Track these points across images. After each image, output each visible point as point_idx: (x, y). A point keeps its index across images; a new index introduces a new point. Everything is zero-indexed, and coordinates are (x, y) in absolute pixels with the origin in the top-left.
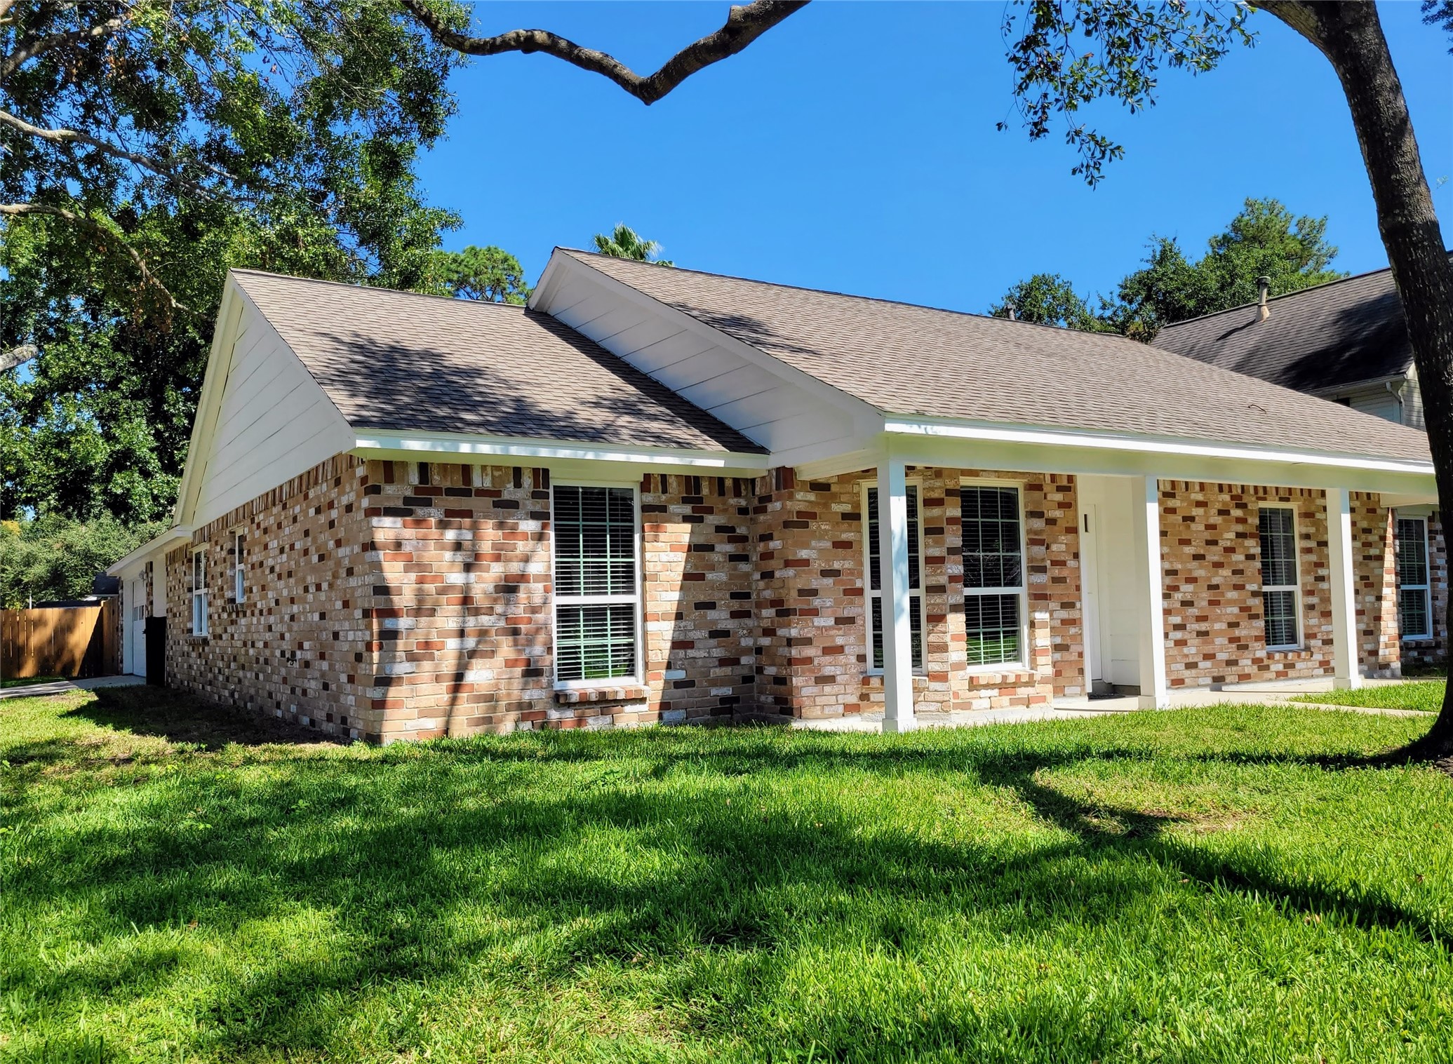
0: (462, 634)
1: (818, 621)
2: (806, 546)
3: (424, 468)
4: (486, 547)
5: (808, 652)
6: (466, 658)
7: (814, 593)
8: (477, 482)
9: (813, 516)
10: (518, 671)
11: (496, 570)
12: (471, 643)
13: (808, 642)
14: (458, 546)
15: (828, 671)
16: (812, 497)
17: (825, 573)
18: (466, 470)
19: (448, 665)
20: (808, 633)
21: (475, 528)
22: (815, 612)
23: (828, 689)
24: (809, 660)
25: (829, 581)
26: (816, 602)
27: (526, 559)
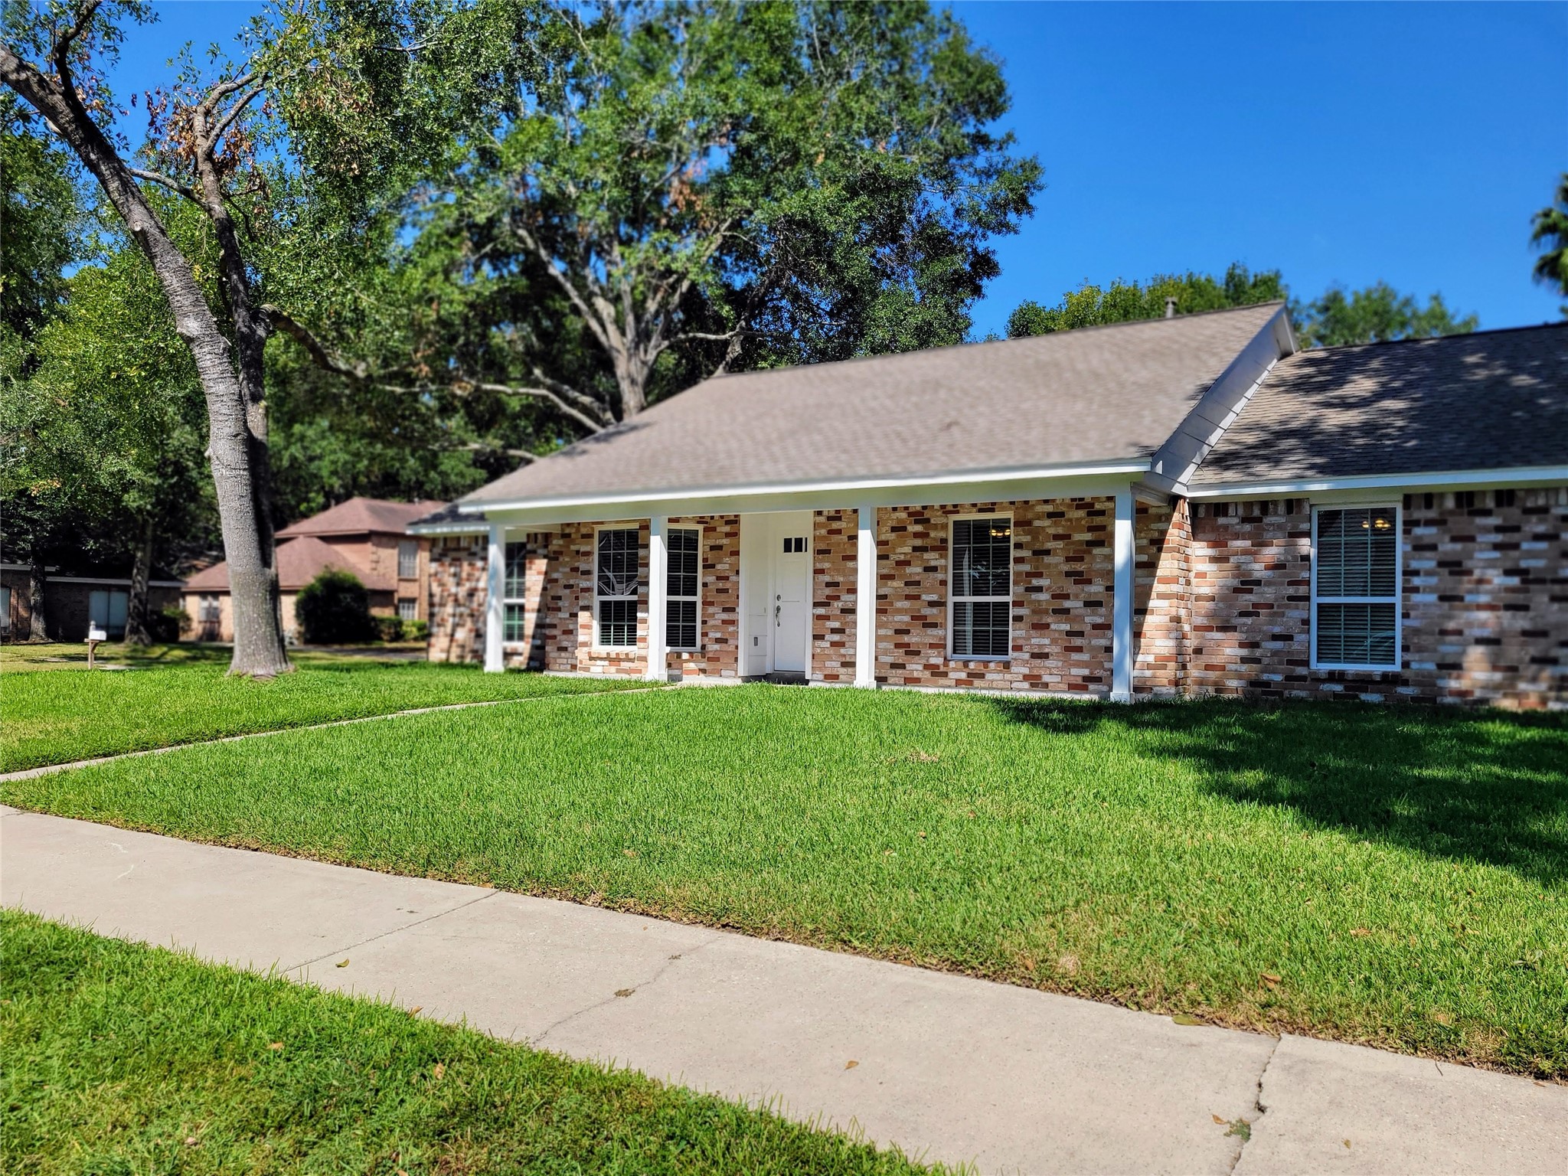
0: (454, 615)
1: (561, 615)
2: (557, 571)
3: (445, 539)
4: (464, 575)
5: (554, 632)
6: (455, 626)
7: (559, 598)
8: (464, 544)
9: (561, 553)
10: (473, 634)
11: (468, 585)
12: (457, 619)
13: (554, 626)
14: (455, 575)
15: (565, 644)
16: (561, 542)
17: (566, 587)
18: (458, 539)
19: (449, 630)
20: (555, 621)
21: (461, 566)
22: (559, 609)
23: (563, 654)
24: (554, 637)
25: (568, 591)
26: (560, 604)
27: (478, 580)
